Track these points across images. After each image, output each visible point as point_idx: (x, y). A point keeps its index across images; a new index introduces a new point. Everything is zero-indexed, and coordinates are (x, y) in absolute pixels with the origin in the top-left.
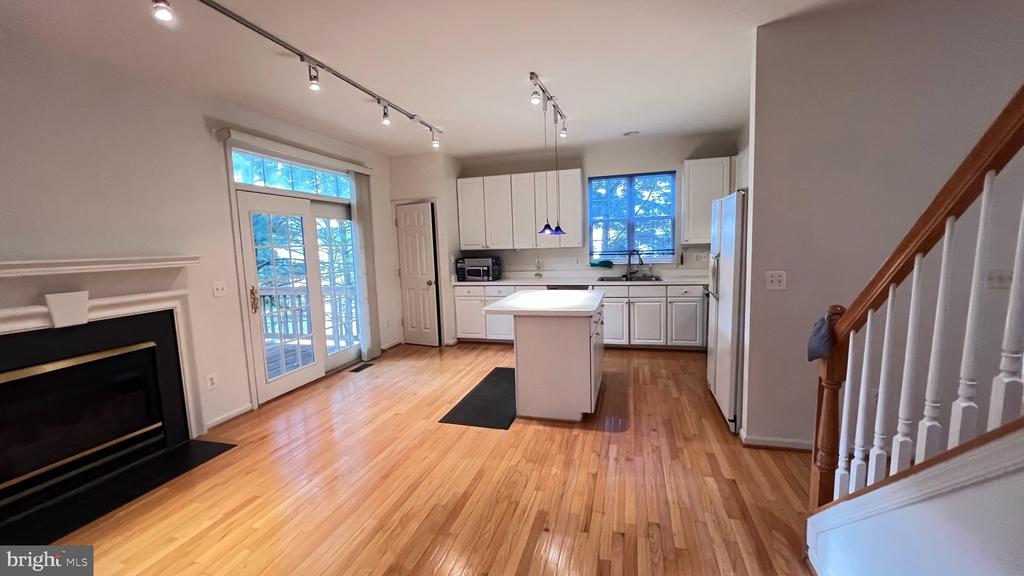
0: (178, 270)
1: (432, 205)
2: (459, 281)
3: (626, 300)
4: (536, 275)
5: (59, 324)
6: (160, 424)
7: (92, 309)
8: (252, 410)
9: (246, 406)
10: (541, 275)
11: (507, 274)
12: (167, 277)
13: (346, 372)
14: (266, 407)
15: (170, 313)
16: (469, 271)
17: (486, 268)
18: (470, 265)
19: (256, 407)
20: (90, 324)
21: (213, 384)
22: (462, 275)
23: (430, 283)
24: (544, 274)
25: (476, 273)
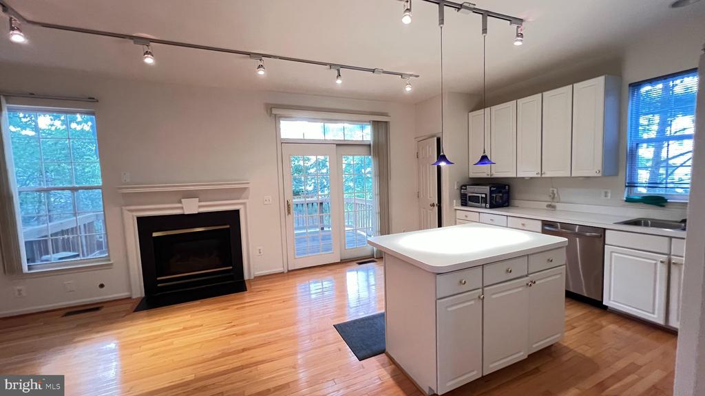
0: (245, 188)
1: (439, 140)
2: (462, 205)
3: (664, 258)
4: (549, 206)
5: (186, 213)
6: (231, 267)
7: (200, 207)
8: (283, 273)
9: (279, 269)
10: (554, 207)
11: (516, 202)
12: (240, 192)
13: (355, 263)
14: (291, 273)
15: (237, 212)
16: (470, 196)
17: (484, 196)
18: (472, 191)
19: (286, 271)
20: (199, 214)
21: (260, 253)
22: (466, 200)
23: (433, 205)
24: (559, 206)
25: (475, 199)
